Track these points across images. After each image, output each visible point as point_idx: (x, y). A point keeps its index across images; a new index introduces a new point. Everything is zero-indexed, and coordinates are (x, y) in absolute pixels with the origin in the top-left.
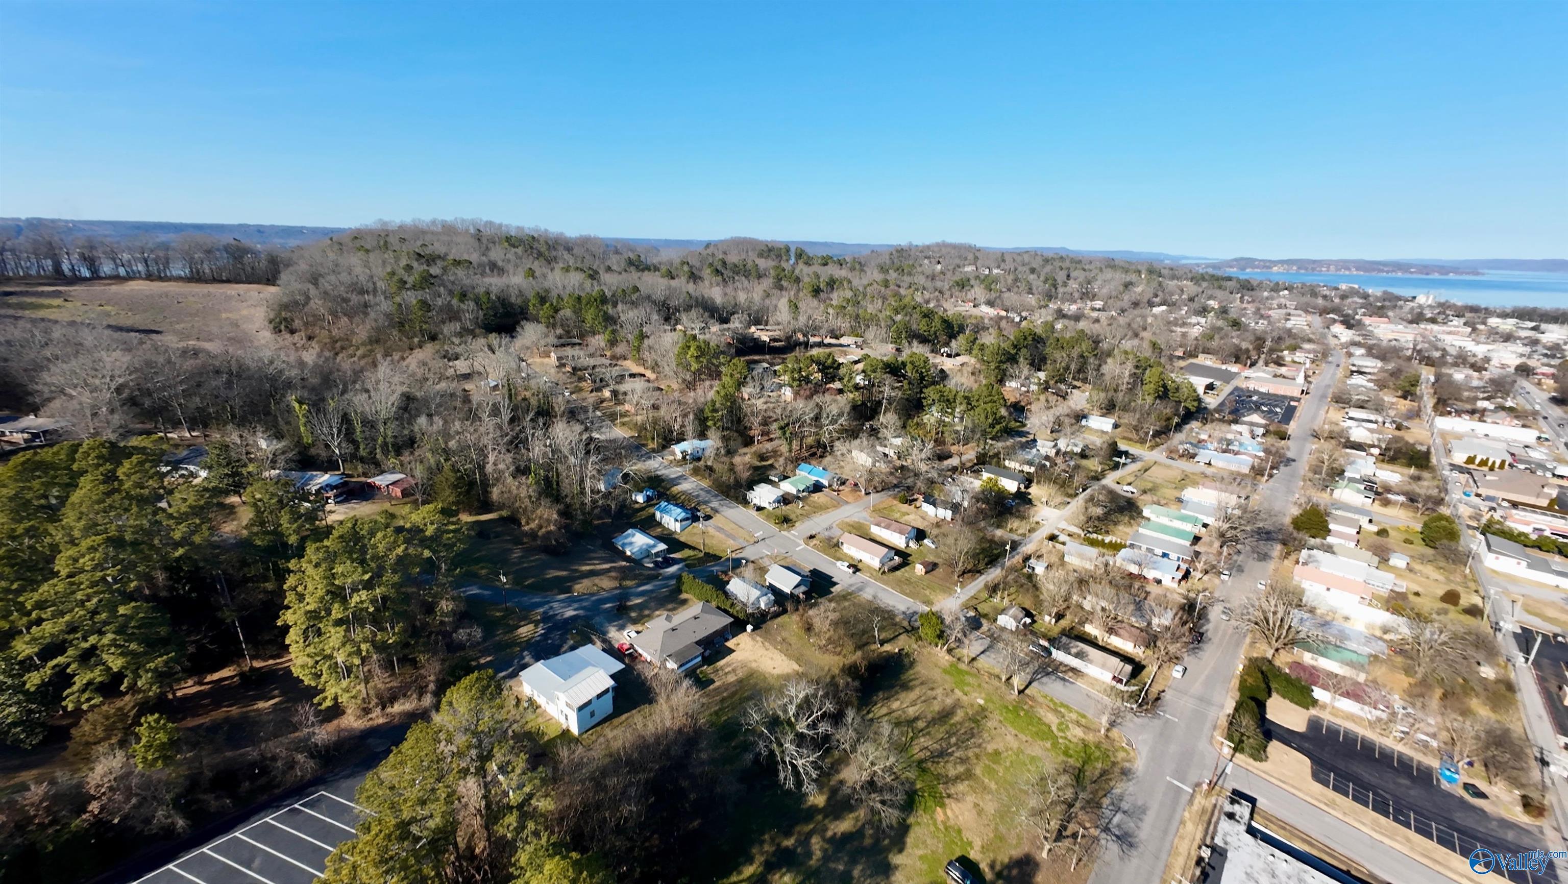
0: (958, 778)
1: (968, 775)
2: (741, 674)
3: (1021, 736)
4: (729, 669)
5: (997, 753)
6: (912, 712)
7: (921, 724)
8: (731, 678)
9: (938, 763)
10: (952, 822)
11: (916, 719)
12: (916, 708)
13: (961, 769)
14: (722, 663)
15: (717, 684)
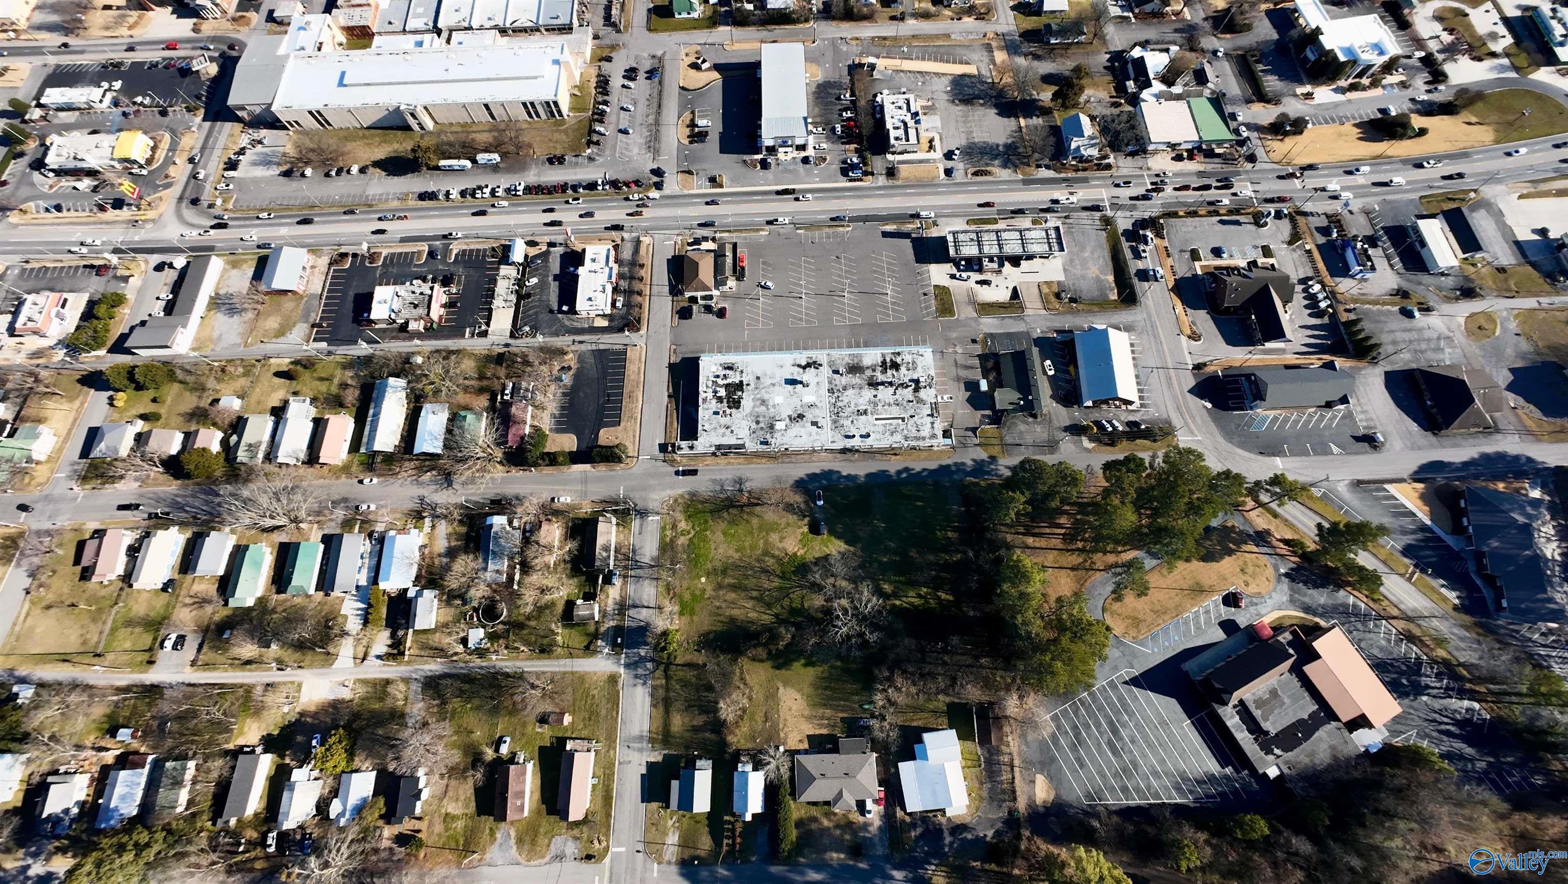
3: (713, 547)
4: (824, 722)
9: (773, 569)
10: (799, 546)
11: (753, 598)
12: (744, 604)
14: (824, 731)
15: (841, 715)
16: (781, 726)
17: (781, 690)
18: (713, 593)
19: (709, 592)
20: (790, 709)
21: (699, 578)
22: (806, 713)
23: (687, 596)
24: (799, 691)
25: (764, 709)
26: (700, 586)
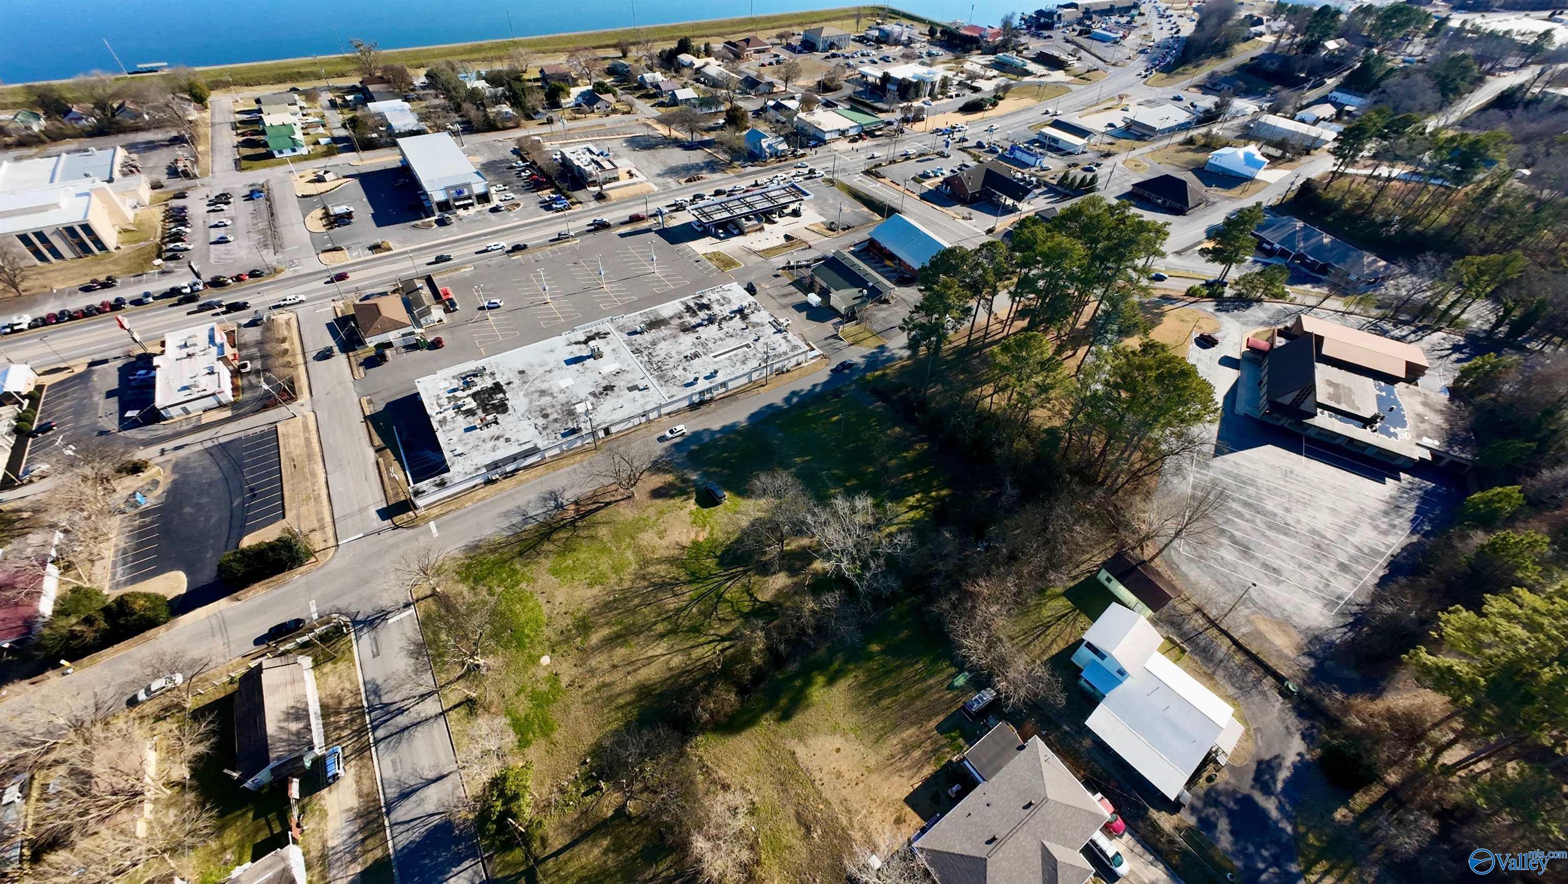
0: (660, 561)
1: (646, 563)
2: (893, 742)
4: (917, 754)
5: (591, 585)
6: (660, 648)
7: (660, 628)
8: (910, 733)
9: (673, 578)
11: (662, 636)
12: (650, 653)
13: (652, 569)
14: (928, 771)
15: (933, 723)
16: (844, 821)
17: (801, 752)
18: (574, 671)
19: (567, 671)
20: (839, 775)
21: (534, 660)
22: (872, 761)
23: (523, 707)
24: (834, 731)
25: (791, 810)
26: (545, 674)
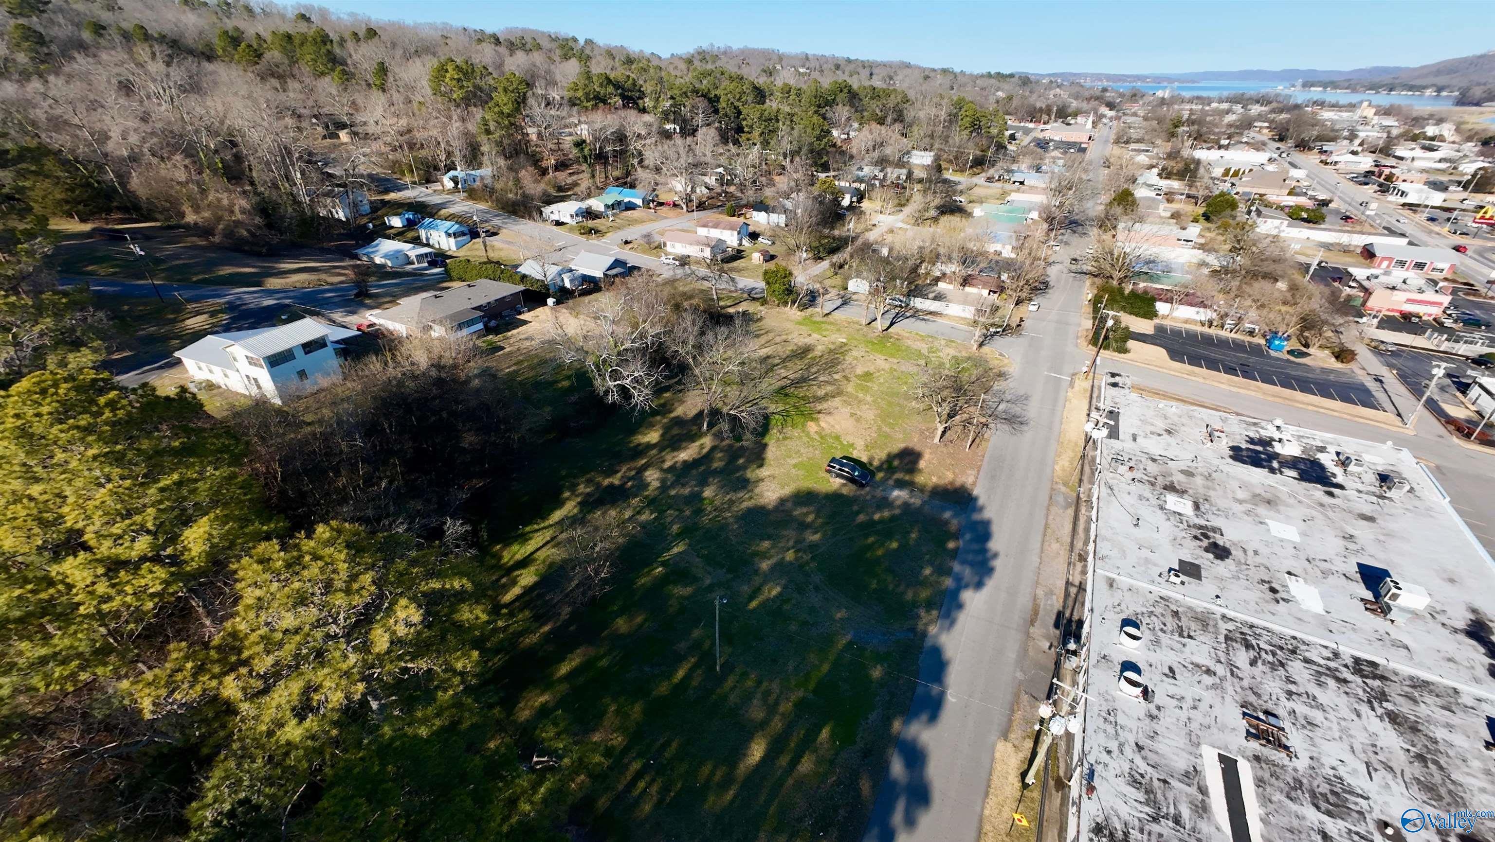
0: (827, 397)
1: (839, 393)
2: (541, 340)
3: (890, 360)
7: (775, 361)
8: (528, 343)
9: (801, 387)
10: (828, 431)
11: (769, 357)
12: (768, 349)
13: (829, 389)
14: (513, 332)
15: (509, 350)
